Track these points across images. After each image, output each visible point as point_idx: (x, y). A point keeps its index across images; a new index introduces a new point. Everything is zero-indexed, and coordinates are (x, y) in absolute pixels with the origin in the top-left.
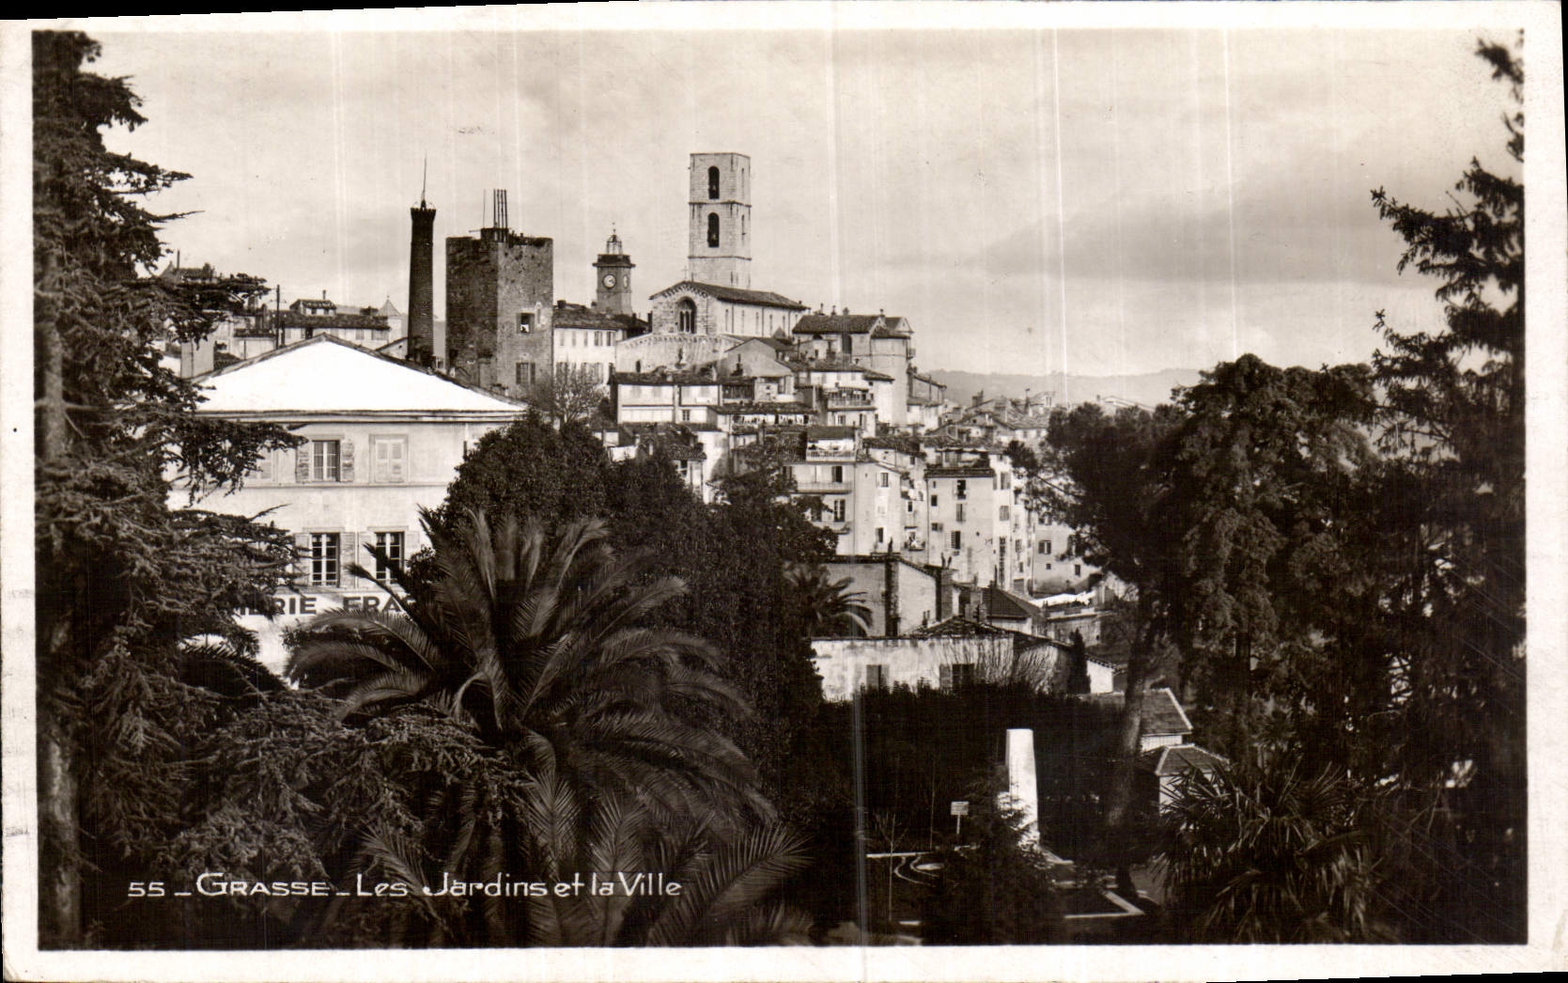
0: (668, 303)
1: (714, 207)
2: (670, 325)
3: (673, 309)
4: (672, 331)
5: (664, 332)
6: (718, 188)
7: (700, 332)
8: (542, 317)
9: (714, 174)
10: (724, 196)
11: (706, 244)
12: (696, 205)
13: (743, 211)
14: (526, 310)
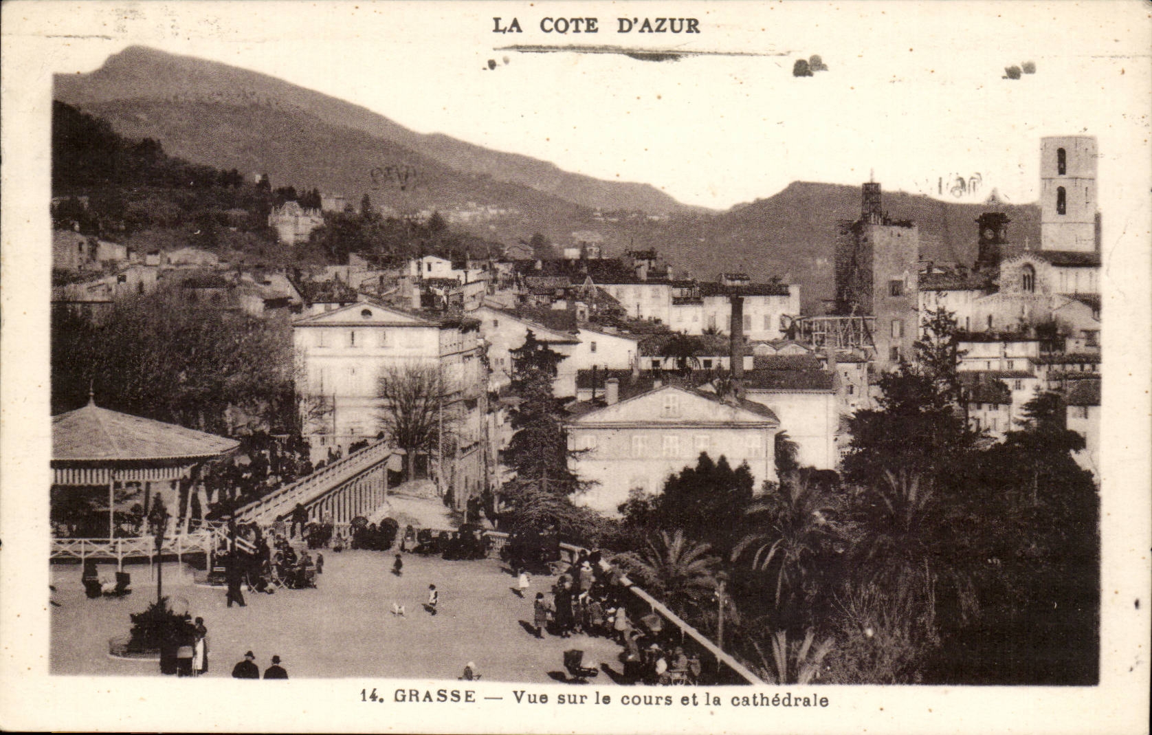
0: (1013, 267)
1: (1062, 181)
2: (1015, 286)
3: (1017, 273)
4: (1016, 290)
5: (1010, 292)
6: (1065, 166)
7: (1038, 292)
8: (909, 283)
9: (1062, 153)
10: (1070, 171)
11: (1055, 212)
12: (1046, 179)
13: (1086, 184)
14: (896, 278)
